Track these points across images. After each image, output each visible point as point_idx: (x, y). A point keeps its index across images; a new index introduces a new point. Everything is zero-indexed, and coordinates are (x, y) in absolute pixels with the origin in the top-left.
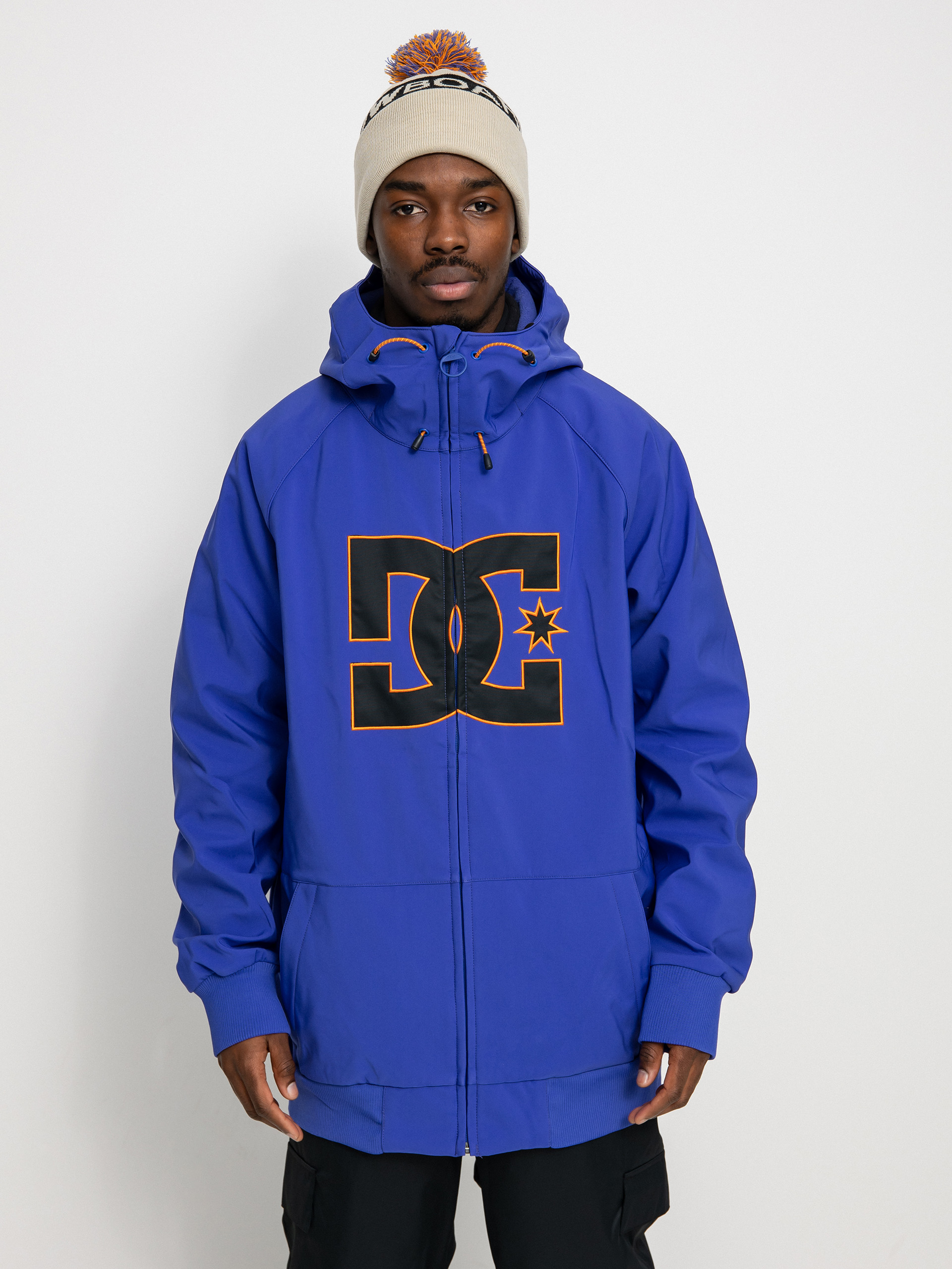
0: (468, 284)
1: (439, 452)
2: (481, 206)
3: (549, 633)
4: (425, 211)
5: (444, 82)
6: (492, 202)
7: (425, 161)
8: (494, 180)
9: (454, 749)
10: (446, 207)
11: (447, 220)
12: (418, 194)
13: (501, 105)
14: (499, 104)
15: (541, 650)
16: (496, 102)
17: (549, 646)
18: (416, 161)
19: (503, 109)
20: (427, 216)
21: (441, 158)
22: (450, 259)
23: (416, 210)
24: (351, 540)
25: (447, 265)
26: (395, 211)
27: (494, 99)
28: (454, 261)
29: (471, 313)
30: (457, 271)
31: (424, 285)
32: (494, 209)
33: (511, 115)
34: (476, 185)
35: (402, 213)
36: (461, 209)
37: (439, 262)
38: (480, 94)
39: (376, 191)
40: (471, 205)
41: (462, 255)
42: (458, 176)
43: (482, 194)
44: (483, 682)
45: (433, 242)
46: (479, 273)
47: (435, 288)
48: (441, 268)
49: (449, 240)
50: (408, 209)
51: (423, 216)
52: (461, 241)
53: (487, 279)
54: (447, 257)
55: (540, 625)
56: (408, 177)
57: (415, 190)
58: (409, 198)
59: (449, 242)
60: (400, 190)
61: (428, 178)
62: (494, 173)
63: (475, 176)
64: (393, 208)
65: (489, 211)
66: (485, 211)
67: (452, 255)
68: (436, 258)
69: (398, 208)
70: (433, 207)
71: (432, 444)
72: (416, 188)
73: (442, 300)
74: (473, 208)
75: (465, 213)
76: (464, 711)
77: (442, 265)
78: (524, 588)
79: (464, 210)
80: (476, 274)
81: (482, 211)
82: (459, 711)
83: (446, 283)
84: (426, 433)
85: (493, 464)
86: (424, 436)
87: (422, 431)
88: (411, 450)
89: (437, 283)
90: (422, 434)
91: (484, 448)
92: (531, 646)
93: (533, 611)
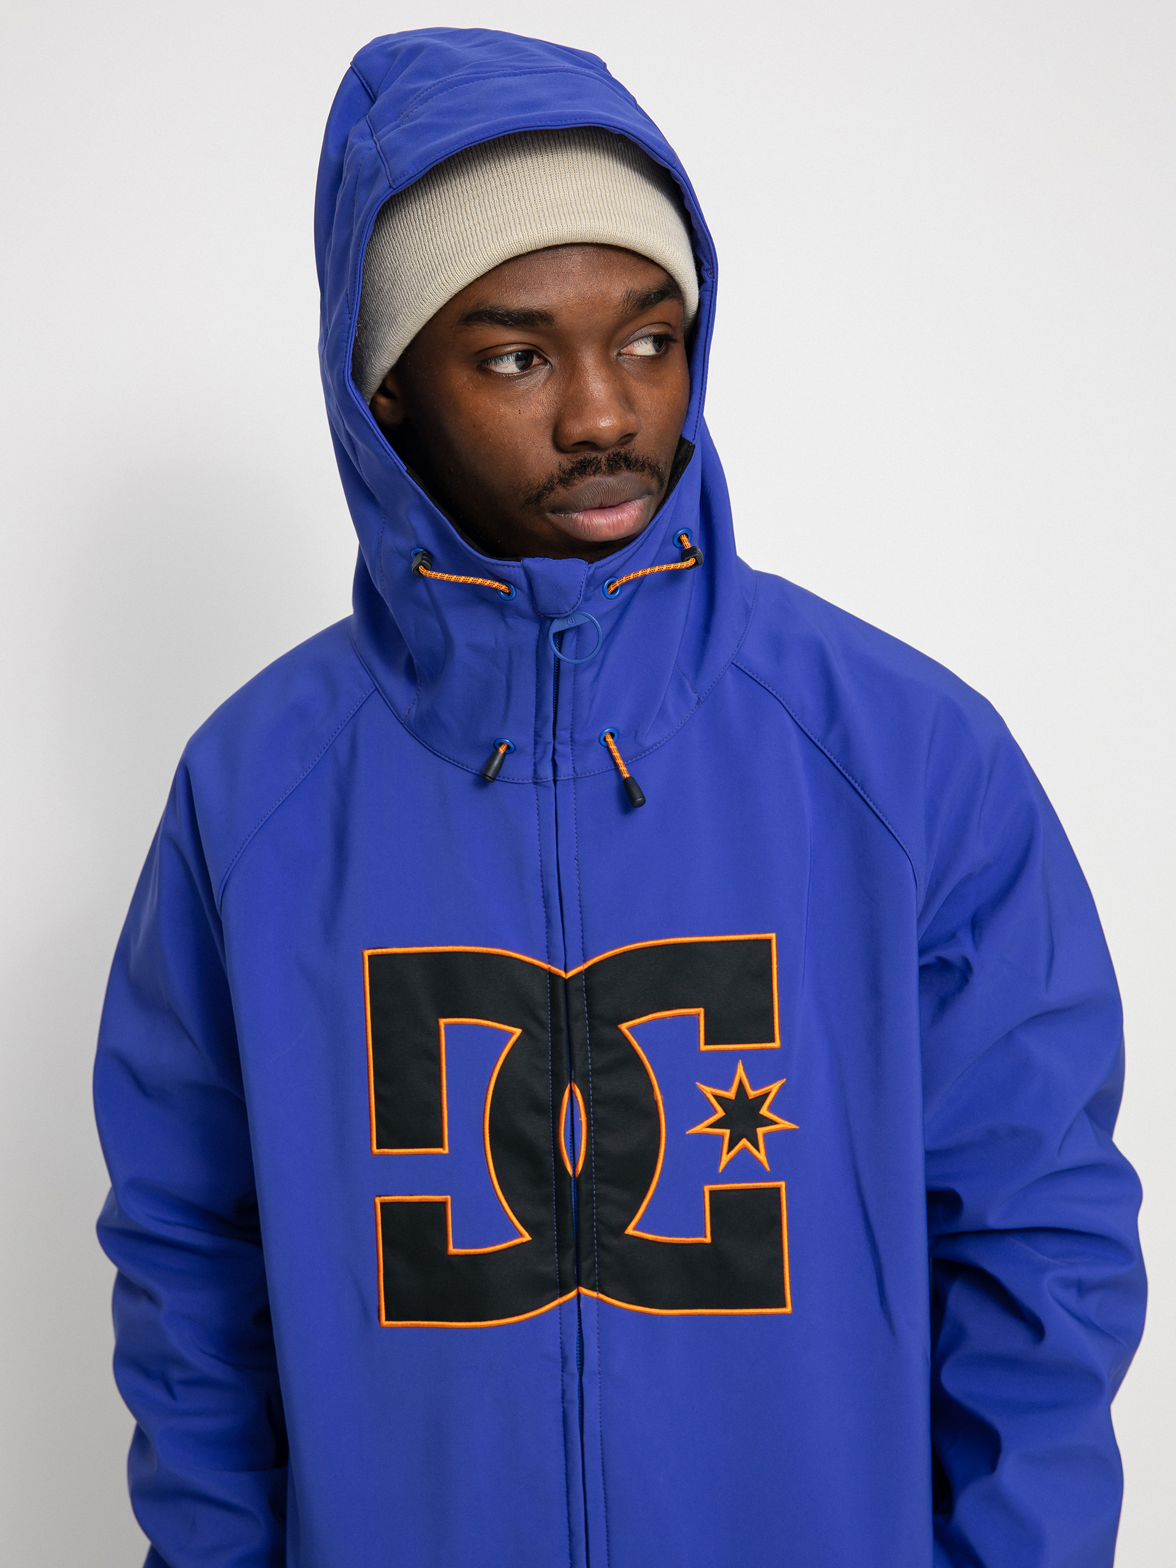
0: (639, 503)
1: (535, 783)
3: (761, 1131)
4: (549, 363)
8: (667, 287)
9: (573, 1365)
11: (594, 380)
12: (532, 329)
15: (744, 1166)
17: (762, 1156)
22: (610, 461)
24: (370, 956)
25: (601, 472)
28: (613, 462)
30: (622, 481)
31: (557, 512)
36: (614, 353)
37: (583, 468)
40: (633, 342)
41: (627, 447)
43: (651, 317)
44: (630, 1231)
46: (658, 479)
47: (580, 518)
49: (608, 425)
52: (630, 422)
54: (604, 457)
55: (742, 1116)
57: (529, 323)
59: (608, 428)
62: (665, 270)
64: (478, 360)
67: (609, 450)
68: (580, 459)
69: (487, 361)
71: (520, 769)
76: (593, 1290)
78: (706, 1045)
79: (623, 355)
80: (654, 483)
82: (583, 1290)
83: (602, 508)
84: (508, 747)
85: (643, 797)
86: (505, 754)
87: (501, 744)
88: (483, 780)
89: (586, 509)
90: (502, 750)
91: (623, 768)
92: (725, 1158)
93: (727, 1089)
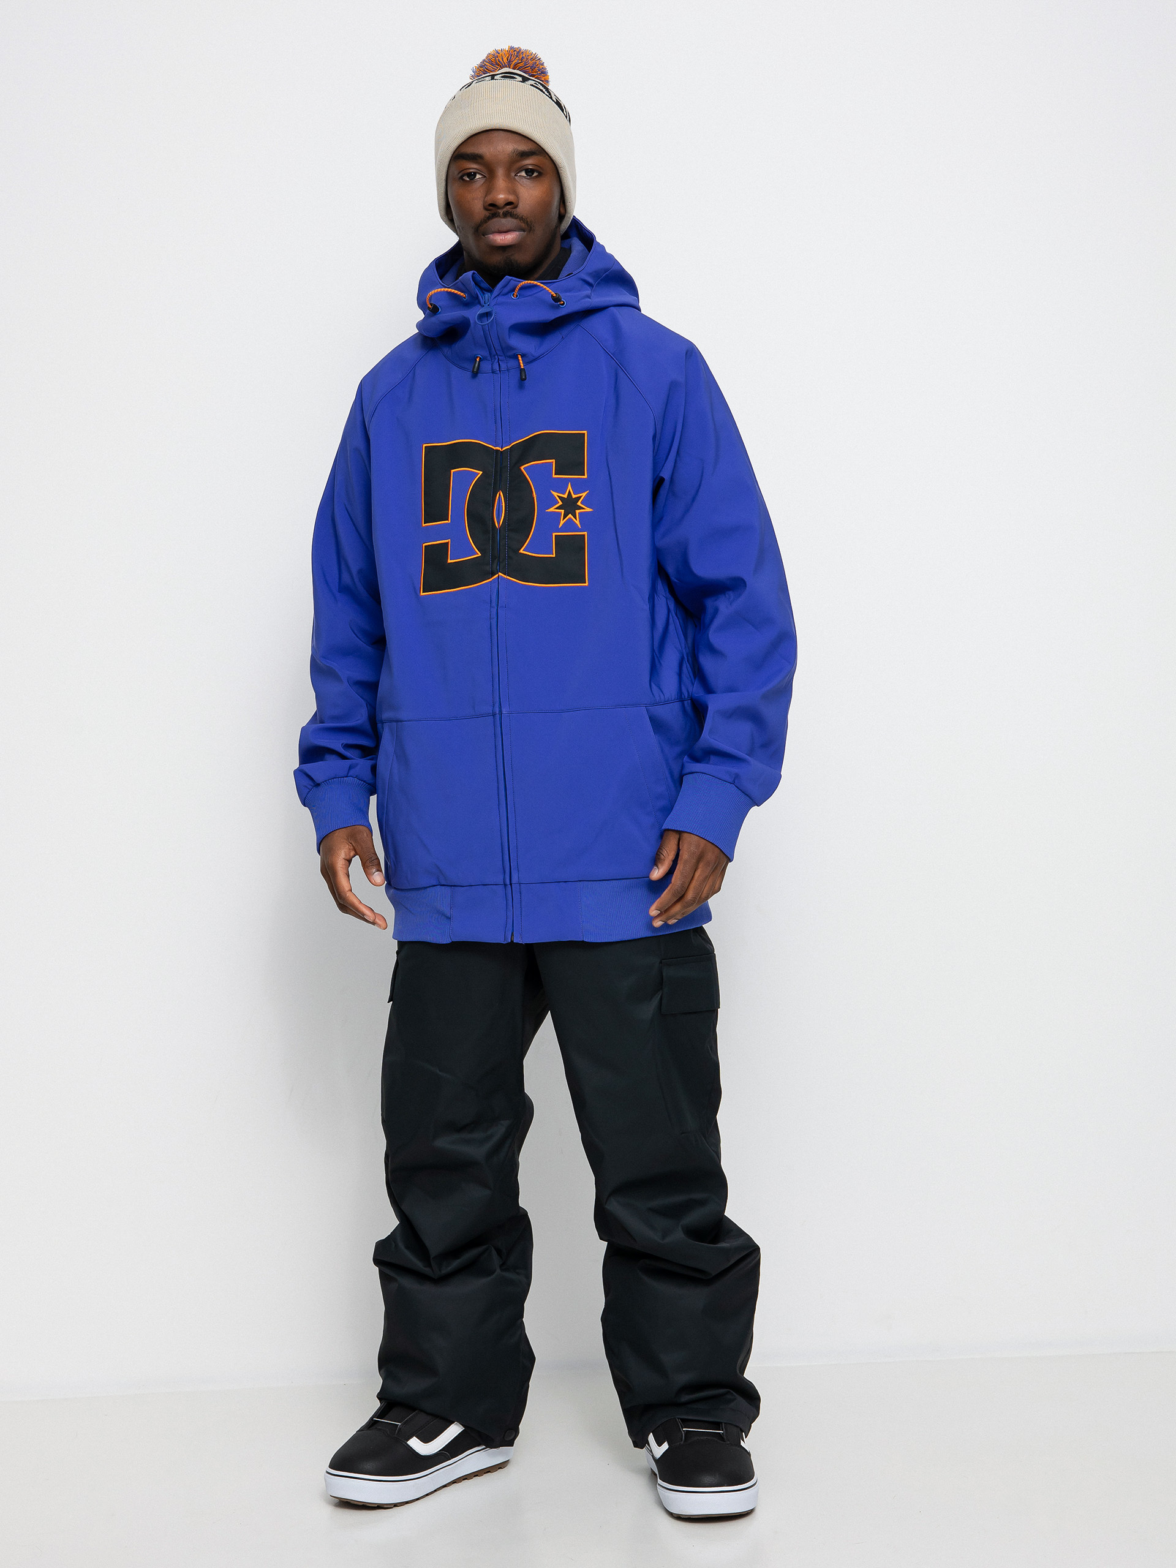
0: (517, 233)
1: (493, 372)
2: (529, 172)
3: (577, 511)
4: (485, 176)
5: (502, 77)
6: (538, 168)
7: (483, 136)
8: (539, 151)
9: (494, 604)
10: (500, 172)
11: (501, 182)
12: (477, 163)
13: (550, 94)
14: (548, 94)
15: (570, 525)
16: (546, 92)
17: (577, 522)
18: (476, 137)
19: (551, 98)
20: (486, 180)
21: (496, 133)
22: (503, 213)
23: (478, 176)
24: (425, 447)
25: (500, 217)
26: (461, 178)
27: (544, 90)
28: (505, 215)
29: (523, 258)
30: (508, 222)
31: (484, 235)
32: (540, 174)
33: (558, 103)
34: (524, 155)
35: (468, 179)
36: (513, 174)
37: (495, 215)
38: (532, 85)
39: (448, 163)
40: (522, 171)
41: (514, 210)
42: (507, 148)
43: (529, 162)
44: (521, 551)
45: (489, 199)
46: (526, 225)
47: (491, 236)
48: (495, 220)
49: (501, 197)
50: (472, 176)
51: (483, 181)
52: (511, 198)
53: (534, 230)
54: (501, 211)
55: (570, 505)
56: (470, 150)
57: (476, 159)
58: (473, 166)
59: (502, 198)
60: (464, 161)
61: (485, 149)
62: (538, 144)
63: (523, 147)
64: (460, 175)
65: (536, 176)
66: (534, 175)
67: (505, 209)
68: (492, 212)
69: (463, 175)
70: (490, 174)
71: (486, 366)
72: (476, 158)
73: (499, 245)
74: (523, 174)
75: (516, 177)
76: (505, 574)
77: (497, 217)
78: (555, 474)
79: (516, 175)
80: (523, 225)
81: (530, 176)
82: (500, 574)
83: (500, 232)
84: (480, 358)
85: (526, 377)
86: (480, 361)
87: (477, 357)
88: (475, 375)
89: (494, 233)
90: (478, 360)
91: (522, 365)
92: (562, 522)
93: (564, 494)
